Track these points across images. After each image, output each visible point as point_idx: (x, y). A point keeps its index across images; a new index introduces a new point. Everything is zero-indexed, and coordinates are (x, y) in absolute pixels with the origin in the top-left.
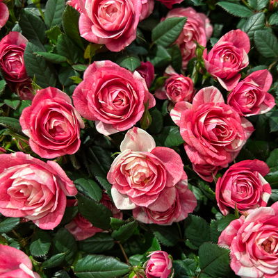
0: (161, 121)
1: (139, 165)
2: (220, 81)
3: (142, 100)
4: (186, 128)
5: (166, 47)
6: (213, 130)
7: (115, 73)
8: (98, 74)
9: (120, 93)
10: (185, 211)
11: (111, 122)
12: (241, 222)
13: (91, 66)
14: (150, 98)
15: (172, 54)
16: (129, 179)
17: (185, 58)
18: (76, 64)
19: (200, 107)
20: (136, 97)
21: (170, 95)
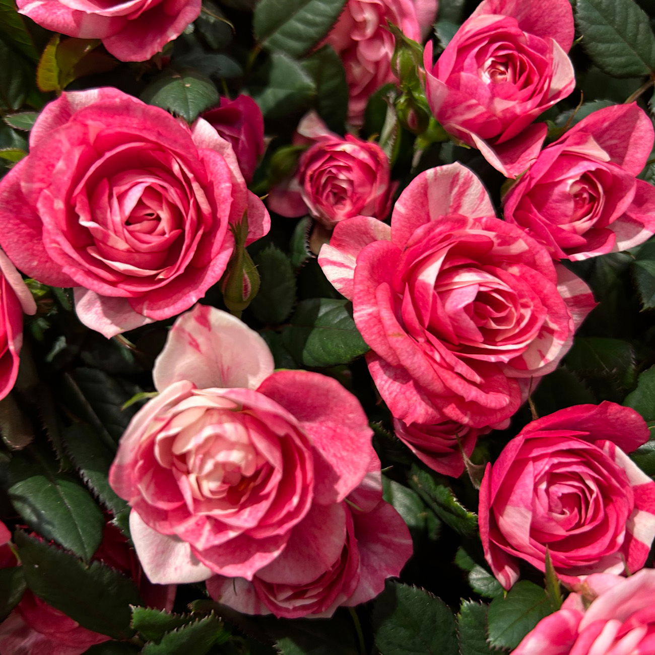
0: (291, 283)
1: (217, 438)
2: (481, 145)
3: (224, 213)
4: (376, 304)
5: (299, 56)
6: (467, 309)
7: (131, 125)
8: (76, 130)
9: (150, 191)
10: (373, 572)
11: (122, 291)
12: (572, 621)
13: (52, 107)
14: (252, 206)
15: (317, 76)
16: (187, 485)
17: (356, 92)
18: (18, 111)
19: (419, 231)
20: (205, 207)
21: (316, 201)
